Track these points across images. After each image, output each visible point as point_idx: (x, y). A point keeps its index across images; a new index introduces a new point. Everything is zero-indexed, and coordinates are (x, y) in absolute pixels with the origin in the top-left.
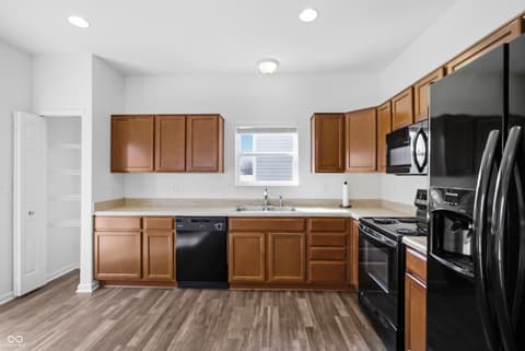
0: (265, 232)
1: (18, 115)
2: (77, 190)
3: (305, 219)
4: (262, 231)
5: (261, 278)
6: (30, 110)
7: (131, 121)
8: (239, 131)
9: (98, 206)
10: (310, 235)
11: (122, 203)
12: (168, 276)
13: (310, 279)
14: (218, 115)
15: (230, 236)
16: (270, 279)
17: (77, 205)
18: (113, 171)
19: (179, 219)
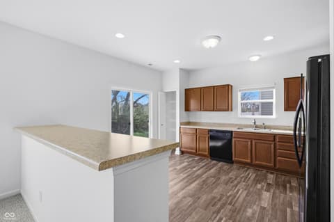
0: (251, 140)
1: (159, 93)
2: (175, 118)
3: (275, 135)
4: (250, 139)
5: (249, 161)
6: (162, 91)
7: (192, 91)
8: (240, 91)
9: (181, 124)
10: (278, 143)
11: (189, 123)
12: (207, 153)
13: (278, 166)
14: (228, 85)
15: (233, 140)
16: (254, 162)
17: (175, 123)
18: (186, 111)
19: (211, 131)
